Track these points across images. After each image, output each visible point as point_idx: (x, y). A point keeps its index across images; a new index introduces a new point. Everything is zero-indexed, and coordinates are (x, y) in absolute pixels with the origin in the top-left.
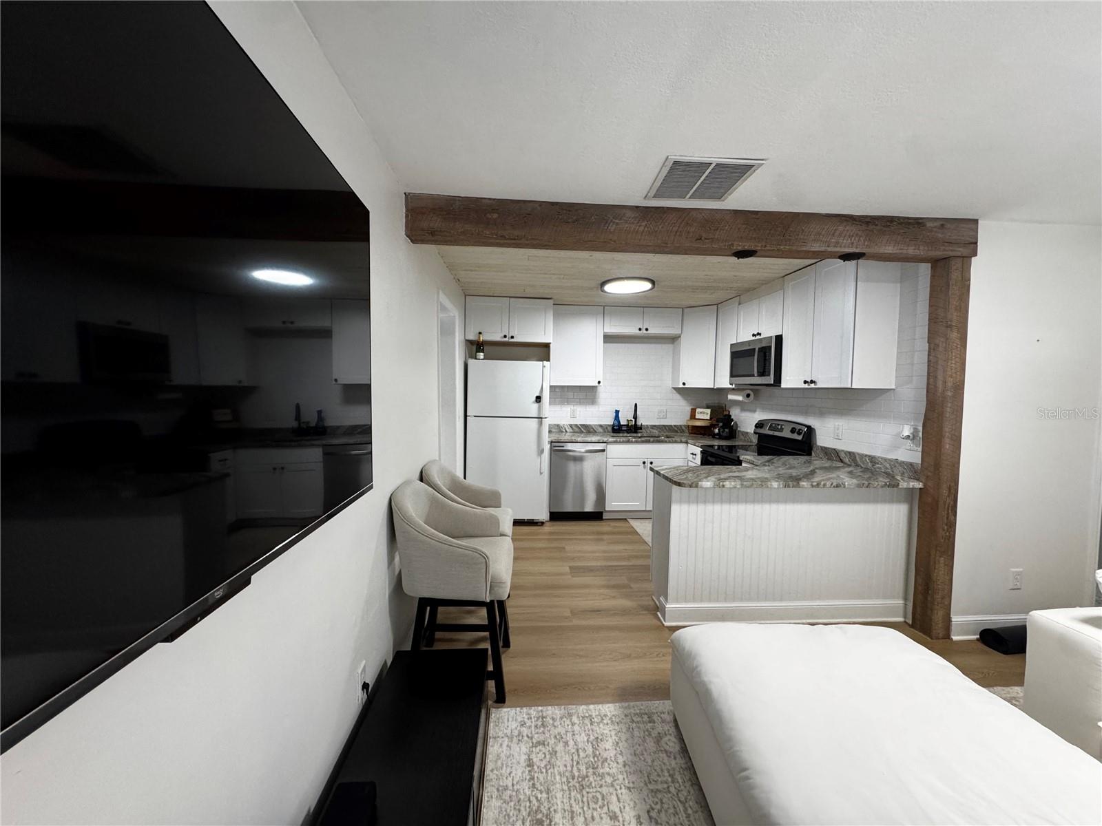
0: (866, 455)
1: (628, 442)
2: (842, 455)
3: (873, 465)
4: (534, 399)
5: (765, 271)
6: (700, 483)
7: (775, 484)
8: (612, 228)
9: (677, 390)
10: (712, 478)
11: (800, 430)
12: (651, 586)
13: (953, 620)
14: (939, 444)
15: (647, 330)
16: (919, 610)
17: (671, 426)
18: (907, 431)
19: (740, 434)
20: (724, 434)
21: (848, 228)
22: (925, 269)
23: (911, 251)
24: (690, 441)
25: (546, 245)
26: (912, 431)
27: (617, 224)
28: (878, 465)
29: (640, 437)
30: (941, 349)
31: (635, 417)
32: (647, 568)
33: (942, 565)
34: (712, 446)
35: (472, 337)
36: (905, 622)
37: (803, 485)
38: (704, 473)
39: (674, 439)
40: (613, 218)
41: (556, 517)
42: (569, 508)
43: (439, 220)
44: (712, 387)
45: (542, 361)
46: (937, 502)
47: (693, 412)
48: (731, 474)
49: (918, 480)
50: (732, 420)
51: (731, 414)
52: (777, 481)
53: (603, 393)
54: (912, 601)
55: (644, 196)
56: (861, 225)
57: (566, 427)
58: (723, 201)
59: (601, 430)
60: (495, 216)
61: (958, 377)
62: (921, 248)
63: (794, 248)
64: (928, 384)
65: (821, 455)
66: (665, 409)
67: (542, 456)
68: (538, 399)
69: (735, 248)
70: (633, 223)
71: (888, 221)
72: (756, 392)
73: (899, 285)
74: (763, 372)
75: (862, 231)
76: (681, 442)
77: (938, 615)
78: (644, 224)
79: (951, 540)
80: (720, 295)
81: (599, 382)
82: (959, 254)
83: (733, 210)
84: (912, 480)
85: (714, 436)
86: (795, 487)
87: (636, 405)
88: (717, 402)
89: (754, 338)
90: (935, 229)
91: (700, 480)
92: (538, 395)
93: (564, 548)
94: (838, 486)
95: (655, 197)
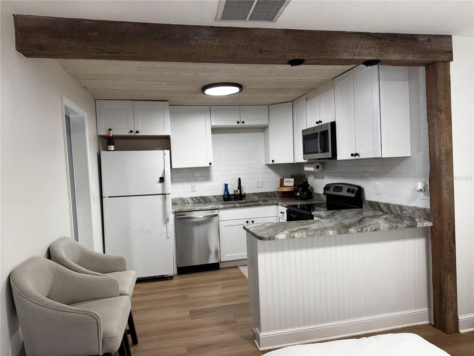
0: (397, 205)
1: (234, 207)
2: (382, 206)
3: (402, 212)
4: (158, 180)
5: (319, 75)
6: (276, 236)
7: (331, 233)
8: (193, 43)
9: (268, 165)
10: (286, 232)
11: (353, 190)
12: (250, 319)
13: (460, 318)
14: (440, 195)
15: (243, 122)
16: (437, 313)
17: (267, 193)
18: (420, 186)
19: (315, 195)
20: (304, 196)
21: (366, 42)
22: (422, 70)
23: (410, 58)
24: (279, 203)
25: (141, 58)
26: (423, 185)
27: (197, 40)
28: (404, 212)
29: (245, 203)
30: (436, 127)
31: (240, 187)
32: (247, 305)
33: (449, 280)
34: (296, 206)
35: (103, 133)
36: (430, 323)
37: (351, 232)
38: (281, 228)
39: (268, 203)
40: (193, 35)
41: (182, 271)
42: (197, 261)
43: (46, 38)
44: (292, 162)
45: (163, 150)
46: (442, 235)
47: (282, 181)
48: (301, 227)
49: (429, 220)
50: (309, 185)
51: (308, 181)
52: (333, 230)
53: (215, 172)
54: (433, 308)
55: (215, 19)
56: (375, 40)
57: (188, 199)
58: (275, 22)
59: (215, 200)
60: (96, 34)
61: (448, 146)
62: (417, 56)
63: (330, 57)
64: (430, 152)
65: (369, 207)
66: (261, 180)
67: (168, 224)
68: (162, 180)
69: (288, 58)
70: (209, 40)
71: (393, 37)
72: (323, 164)
73: (407, 82)
74: (325, 150)
75: (377, 44)
76: (273, 204)
77: (450, 317)
78: (218, 40)
79: (453, 261)
80: (292, 95)
81: (210, 164)
82: (441, 59)
83: (285, 30)
84: (425, 221)
85: (296, 198)
86: (345, 233)
87: (239, 179)
88: (298, 173)
89: (317, 125)
90: (424, 43)
91: (277, 234)
92: (161, 176)
93: (187, 296)
94: (375, 230)
95: (222, 19)
